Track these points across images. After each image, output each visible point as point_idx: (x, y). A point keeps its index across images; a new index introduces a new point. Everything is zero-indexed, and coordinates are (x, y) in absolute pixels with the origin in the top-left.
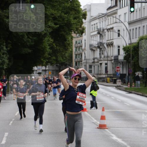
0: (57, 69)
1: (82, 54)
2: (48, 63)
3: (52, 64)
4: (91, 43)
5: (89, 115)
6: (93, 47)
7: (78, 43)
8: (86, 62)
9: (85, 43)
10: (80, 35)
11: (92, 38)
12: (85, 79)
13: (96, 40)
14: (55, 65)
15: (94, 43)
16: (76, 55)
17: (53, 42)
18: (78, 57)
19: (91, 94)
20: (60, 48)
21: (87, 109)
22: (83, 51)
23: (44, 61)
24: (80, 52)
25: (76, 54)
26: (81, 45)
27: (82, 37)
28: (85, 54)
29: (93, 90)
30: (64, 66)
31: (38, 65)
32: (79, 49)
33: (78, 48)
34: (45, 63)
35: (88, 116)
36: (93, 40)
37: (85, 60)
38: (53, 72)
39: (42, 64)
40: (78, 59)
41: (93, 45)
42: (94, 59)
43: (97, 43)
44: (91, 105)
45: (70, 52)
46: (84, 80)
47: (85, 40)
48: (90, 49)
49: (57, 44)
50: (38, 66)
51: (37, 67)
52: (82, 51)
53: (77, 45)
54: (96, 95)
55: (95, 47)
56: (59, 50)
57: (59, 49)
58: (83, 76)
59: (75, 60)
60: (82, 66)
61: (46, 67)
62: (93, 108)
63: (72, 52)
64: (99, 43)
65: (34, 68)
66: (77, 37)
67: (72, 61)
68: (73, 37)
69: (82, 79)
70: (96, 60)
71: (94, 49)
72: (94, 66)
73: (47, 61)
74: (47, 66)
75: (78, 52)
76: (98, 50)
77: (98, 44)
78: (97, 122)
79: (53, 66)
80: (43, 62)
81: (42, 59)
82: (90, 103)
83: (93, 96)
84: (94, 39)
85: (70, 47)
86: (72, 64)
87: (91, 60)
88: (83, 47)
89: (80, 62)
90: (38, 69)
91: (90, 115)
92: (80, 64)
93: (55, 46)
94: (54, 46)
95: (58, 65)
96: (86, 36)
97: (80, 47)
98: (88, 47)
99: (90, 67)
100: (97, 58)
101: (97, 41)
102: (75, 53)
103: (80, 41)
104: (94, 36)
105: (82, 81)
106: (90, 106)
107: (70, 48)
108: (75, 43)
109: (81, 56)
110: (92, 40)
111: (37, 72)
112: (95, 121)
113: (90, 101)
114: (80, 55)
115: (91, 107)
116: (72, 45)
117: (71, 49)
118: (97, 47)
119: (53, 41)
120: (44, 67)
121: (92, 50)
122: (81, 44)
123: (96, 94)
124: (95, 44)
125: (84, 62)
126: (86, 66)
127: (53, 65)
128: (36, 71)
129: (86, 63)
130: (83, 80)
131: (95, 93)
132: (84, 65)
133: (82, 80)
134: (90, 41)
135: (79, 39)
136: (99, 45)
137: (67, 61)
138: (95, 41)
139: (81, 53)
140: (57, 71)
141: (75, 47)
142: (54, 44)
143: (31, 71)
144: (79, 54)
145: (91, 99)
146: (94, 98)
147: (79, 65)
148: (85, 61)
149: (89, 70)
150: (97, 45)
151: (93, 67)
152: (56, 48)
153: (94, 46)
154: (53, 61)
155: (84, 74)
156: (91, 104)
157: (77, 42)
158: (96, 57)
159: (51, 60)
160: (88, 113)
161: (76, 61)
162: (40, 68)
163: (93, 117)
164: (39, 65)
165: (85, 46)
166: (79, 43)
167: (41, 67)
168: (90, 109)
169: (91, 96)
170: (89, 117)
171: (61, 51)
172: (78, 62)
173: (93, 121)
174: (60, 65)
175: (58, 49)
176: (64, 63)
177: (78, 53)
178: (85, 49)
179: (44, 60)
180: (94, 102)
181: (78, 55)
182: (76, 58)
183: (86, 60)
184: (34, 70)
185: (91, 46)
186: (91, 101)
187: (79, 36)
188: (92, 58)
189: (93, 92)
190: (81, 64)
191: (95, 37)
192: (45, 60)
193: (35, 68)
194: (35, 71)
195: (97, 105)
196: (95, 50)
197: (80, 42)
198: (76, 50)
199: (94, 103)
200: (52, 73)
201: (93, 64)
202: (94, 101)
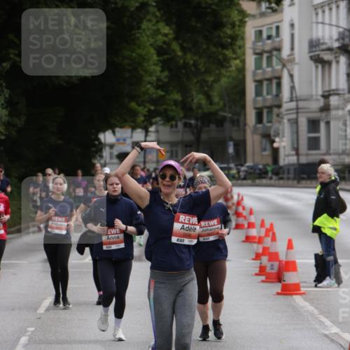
0: (189, 137)
1: (279, 78)
2: (154, 117)
3: (168, 119)
4: (314, 37)
5: (311, 308)
6: (323, 50)
7: (265, 35)
8: (297, 108)
9: (292, 36)
10: (273, 5)
11: (317, 14)
12: (295, 173)
13: (334, 23)
14: (180, 125)
15: (327, 37)
16: (259, 83)
17: (170, 36)
18: (265, 92)
19: (317, 230)
20: (196, 58)
21: (301, 285)
22: (284, 66)
23: (140, 109)
24: (274, 70)
25: (258, 78)
26: (276, 45)
27: (282, 11)
28: (291, 76)
29: (325, 215)
30: (213, 127)
31: (116, 126)
32: (269, 59)
33: (265, 55)
34: (142, 118)
35: (308, 311)
36: (323, 23)
37: (291, 100)
38: (174, 149)
39: (134, 121)
40: (265, 100)
41: (323, 44)
42: (326, 96)
43: (340, 33)
44: (317, 270)
45: (234, 75)
46: (291, 176)
47: (292, 25)
48: (311, 58)
49: (185, 45)
50: (117, 130)
51: (114, 133)
52: (279, 67)
53: (260, 44)
54: (334, 231)
55: (330, 49)
56: (193, 68)
57: (195, 65)
58: (286, 162)
59: (255, 101)
60: (280, 122)
61: (147, 132)
62: (325, 283)
63: (242, 70)
64: (347, 33)
65: (101, 136)
66: (263, 15)
67: (244, 107)
68: (248, 15)
69: (283, 173)
70: (334, 100)
71: (327, 56)
72: (328, 123)
73: (152, 108)
74: (152, 129)
75: (264, 72)
76: (343, 59)
77: (341, 37)
78: (341, 333)
79: (172, 126)
80: (134, 114)
81: (133, 105)
82: (313, 261)
83: (325, 234)
84: (327, 21)
85: (234, 52)
86: (242, 119)
87: (317, 100)
88: (286, 52)
89: (275, 110)
90: (118, 140)
91: (316, 308)
92: (274, 116)
93: (180, 53)
94: (174, 51)
95: (193, 122)
96: (295, 8)
97: (275, 53)
98: (302, 52)
99: (314, 125)
100: (337, 90)
101: (338, 26)
102: (254, 74)
103: (271, 28)
104: (327, 9)
105: (281, 182)
106: (314, 273)
107: (234, 56)
108: (253, 38)
109: (279, 85)
110: (317, 23)
111: (115, 152)
112: (335, 330)
113: (313, 257)
114: (274, 82)
115: (319, 279)
116: (242, 47)
117: (237, 62)
118: (339, 48)
119: (171, 32)
120: (139, 130)
121: (318, 60)
122: (277, 39)
123: (335, 229)
124: (331, 38)
125: (287, 110)
126: (295, 122)
127: (174, 123)
128: (112, 146)
129: (297, 113)
130: (285, 176)
131: (331, 226)
132: (289, 120)
133: (282, 178)
134: (311, 29)
135: (268, 20)
136: (347, 41)
137: (225, 105)
138: (331, 25)
139: (277, 75)
140: (186, 146)
141: (255, 54)
142: (175, 46)
143: (94, 149)
144: (270, 80)
145: (318, 249)
146: (328, 242)
147: (270, 121)
148: (293, 105)
149: (310, 139)
150: (337, 40)
151: (322, 126)
152: (181, 61)
153: (324, 47)
154: (174, 108)
155: (288, 156)
156: (317, 266)
157: (261, 32)
158: (334, 87)
159: (164, 107)
160: (305, 300)
161: (259, 105)
162: (124, 135)
163: (327, 318)
164: (121, 127)
165: (292, 49)
166: (269, 37)
167: (129, 131)
168: (314, 284)
169: (316, 235)
170: (312, 315)
171: (203, 70)
172: (265, 111)
173: (327, 332)
174: (199, 123)
175: (191, 62)
176: (215, 113)
177: (268, 76)
178: (291, 60)
179: (139, 105)
180: (331, 258)
181: (265, 83)
182: (258, 93)
183: (297, 101)
184: (105, 145)
185: (314, 44)
186: (316, 255)
187: (269, 11)
188: (320, 93)
189: (324, 221)
190: (278, 115)
191: (331, 9)
192: (145, 107)
193: (107, 137)
194: (107, 149)
195: (342, 270)
196: (329, 63)
197: (274, 33)
198: (258, 66)
199: (329, 262)
200: (172, 152)
201: (324, 114)
202: (329, 255)
